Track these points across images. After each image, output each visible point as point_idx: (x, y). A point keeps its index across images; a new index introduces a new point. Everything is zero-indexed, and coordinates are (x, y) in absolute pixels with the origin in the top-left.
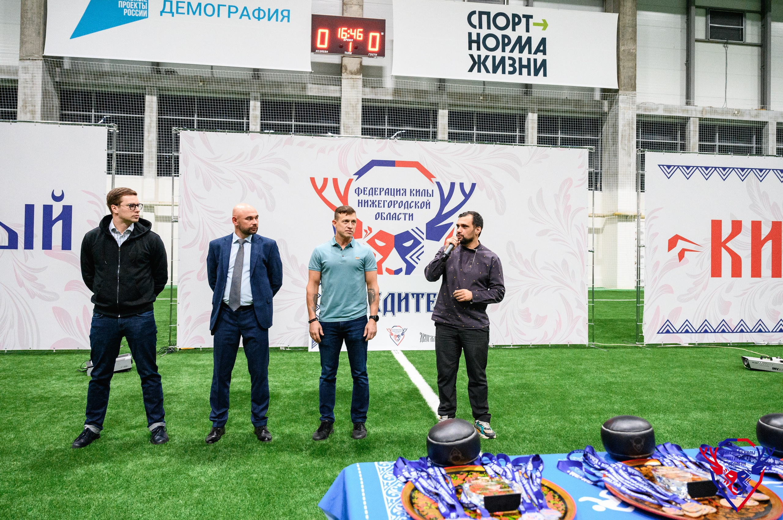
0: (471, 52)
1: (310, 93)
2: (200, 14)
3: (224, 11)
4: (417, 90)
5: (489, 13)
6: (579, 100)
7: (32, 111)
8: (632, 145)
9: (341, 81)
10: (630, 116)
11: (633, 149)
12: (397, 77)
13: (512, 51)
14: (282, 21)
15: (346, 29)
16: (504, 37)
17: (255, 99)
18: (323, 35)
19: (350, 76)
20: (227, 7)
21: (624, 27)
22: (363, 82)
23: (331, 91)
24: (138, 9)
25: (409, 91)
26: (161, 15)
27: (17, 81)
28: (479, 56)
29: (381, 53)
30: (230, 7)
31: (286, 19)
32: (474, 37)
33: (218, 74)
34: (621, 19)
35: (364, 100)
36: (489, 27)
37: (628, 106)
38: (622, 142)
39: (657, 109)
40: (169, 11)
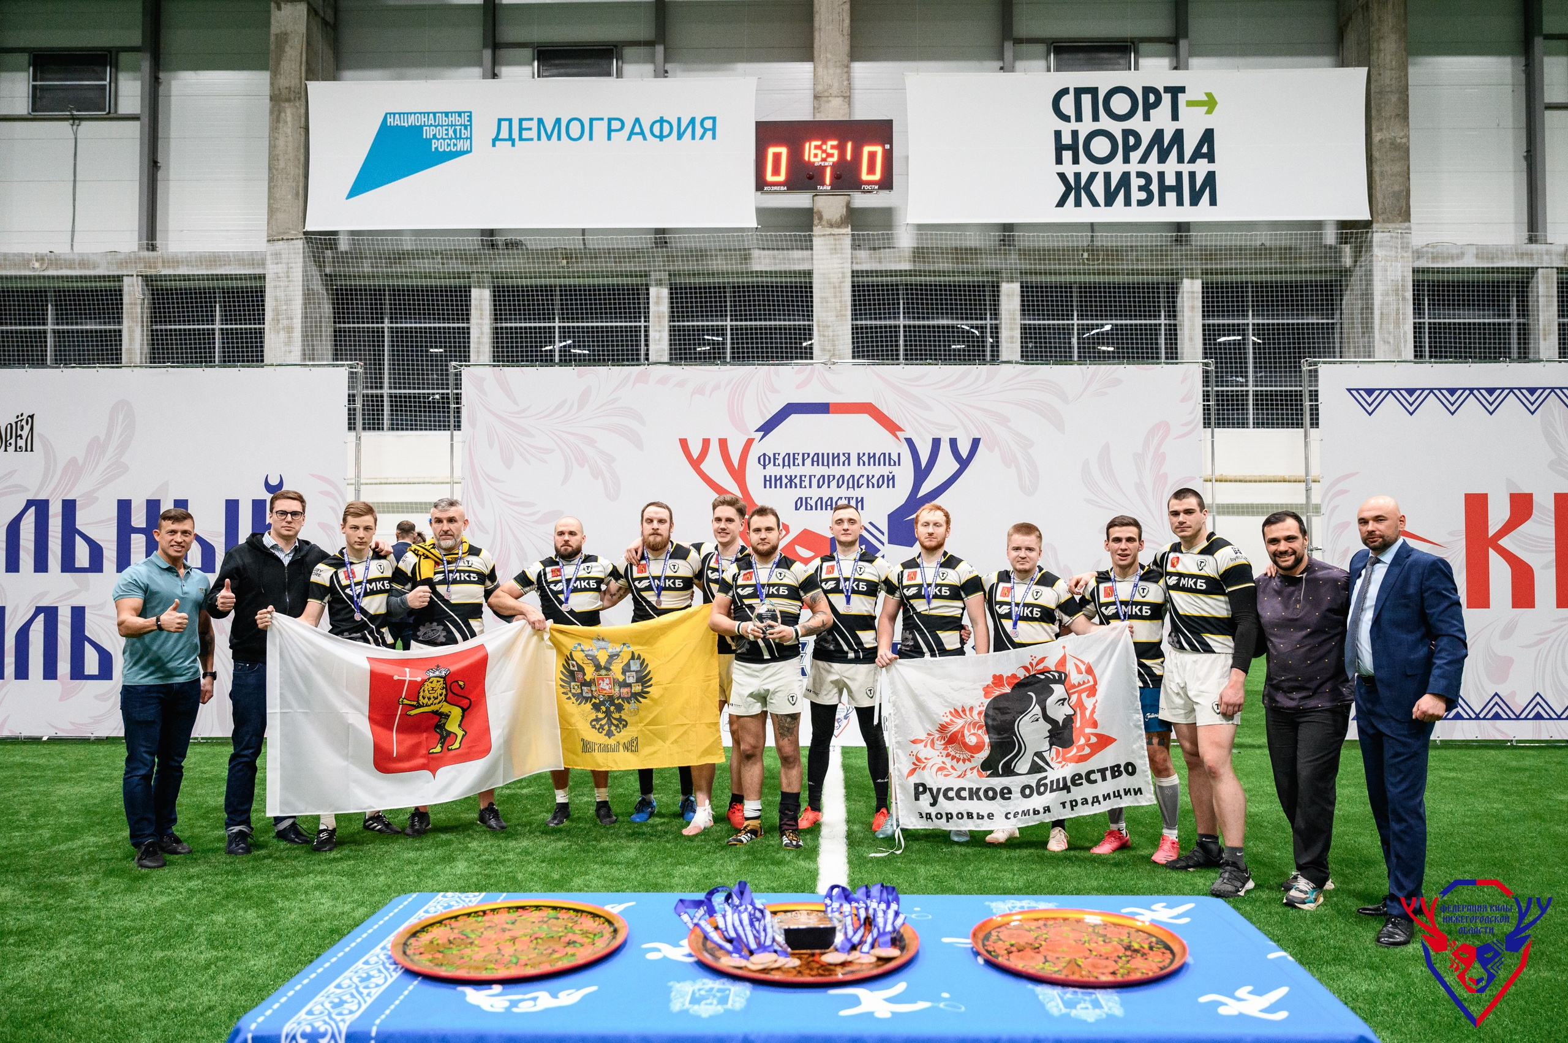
0: (1060, 169)
1: (756, 267)
2: (559, 138)
3: (600, 128)
4: (956, 249)
5: (1097, 89)
6: (1290, 249)
7: (288, 328)
8: (1405, 333)
9: (811, 241)
10: (1399, 273)
11: (1406, 341)
12: (920, 227)
13: (1143, 160)
14: (702, 138)
15: (819, 143)
16: (1126, 133)
17: (657, 285)
18: (777, 157)
19: (829, 231)
20: (606, 121)
21: (1380, 93)
22: (853, 240)
23: (792, 261)
24: (456, 138)
25: (943, 252)
26: (494, 145)
27: (264, 278)
28: (1077, 176)
29: (886, 183)
30: (610, 120)
31: (709, 134)
32: (1067, 139)
33: (593, 243)
34: (1373, 78)
35: (855, 274)
36: (1096, 118)
37: (1393, 253)
38: (1381, 328)
39: (1462, 255)
40: (507, 137)
